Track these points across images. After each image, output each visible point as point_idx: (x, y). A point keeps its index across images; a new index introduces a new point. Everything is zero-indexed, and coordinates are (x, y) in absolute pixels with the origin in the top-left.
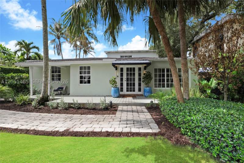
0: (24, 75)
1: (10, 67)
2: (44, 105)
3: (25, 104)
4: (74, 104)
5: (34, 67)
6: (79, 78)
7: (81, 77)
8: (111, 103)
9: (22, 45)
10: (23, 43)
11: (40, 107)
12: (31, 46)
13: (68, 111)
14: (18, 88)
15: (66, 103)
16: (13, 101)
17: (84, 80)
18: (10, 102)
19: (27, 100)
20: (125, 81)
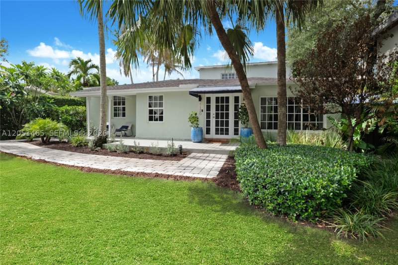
0: (80, 109)
1: (63, 97)
2: (102, 148)
3: (81, 146)
4: (135, 147)
5: (92, 98)
6: (148, 113)
7: (151, 112)
8: (181, 147)
9: (77, 65)
10: (79, 61)
11: (97, 149)
12: (89, 64)
13: (127, 155)
14: (73, 125)
15: (126, 146)
16: (68, 141)
17: (155, 116)
18: (64, 142)
19: (84, 142)
20: (214, 117)
